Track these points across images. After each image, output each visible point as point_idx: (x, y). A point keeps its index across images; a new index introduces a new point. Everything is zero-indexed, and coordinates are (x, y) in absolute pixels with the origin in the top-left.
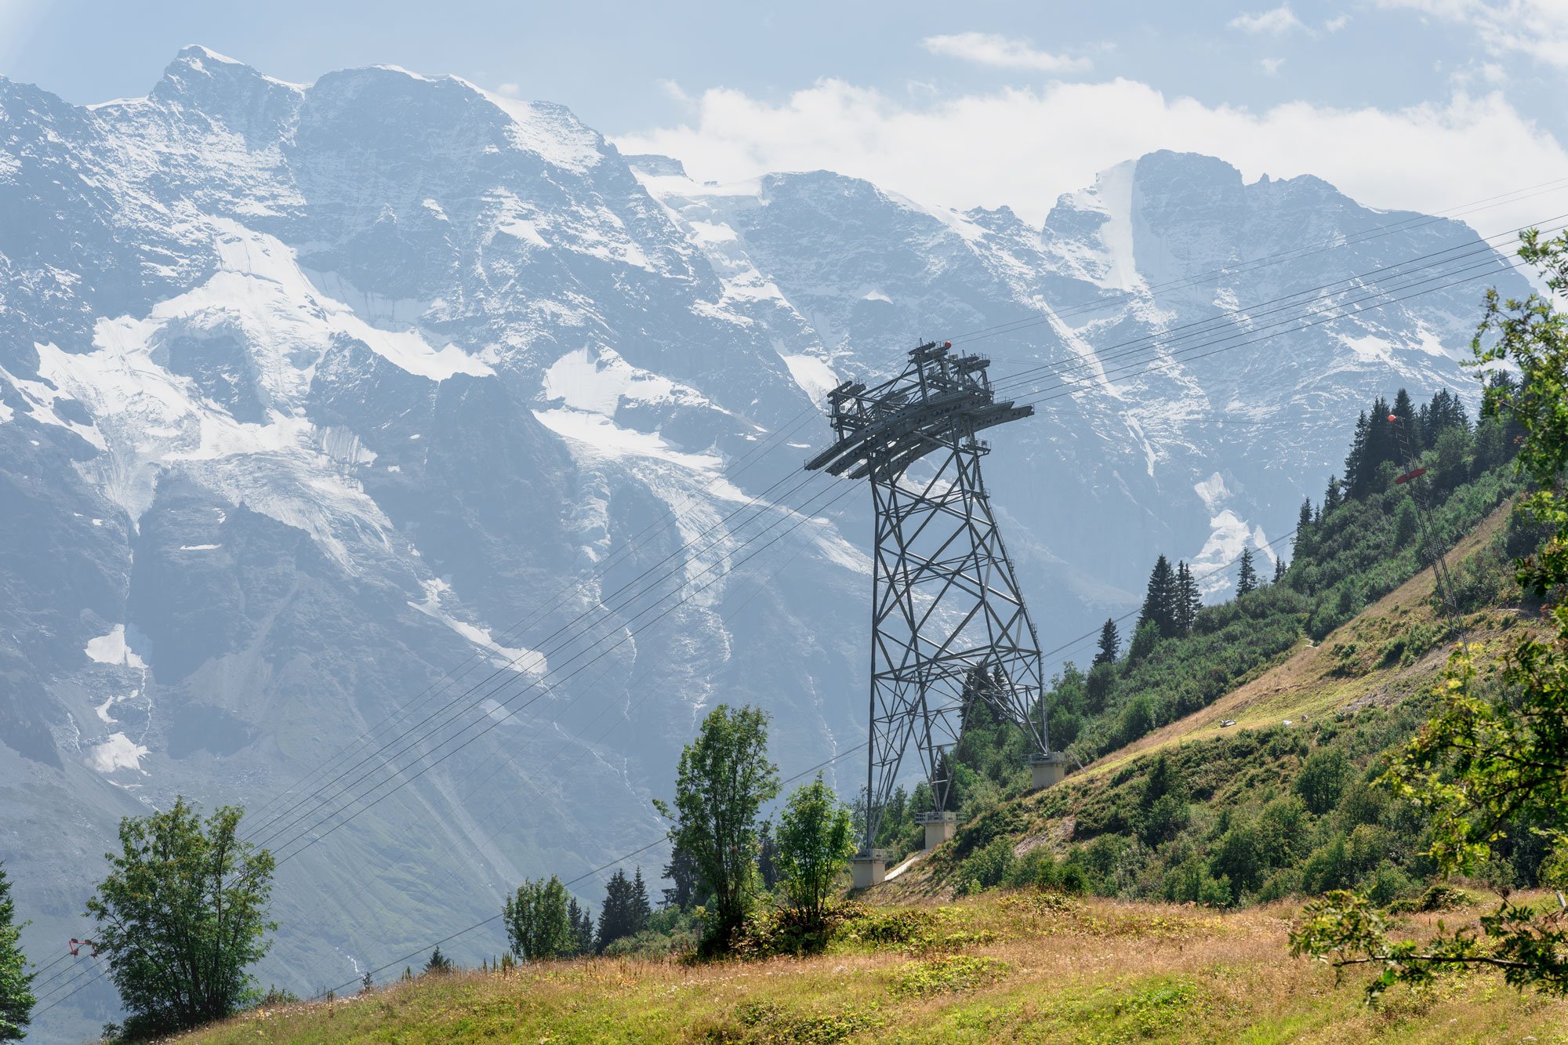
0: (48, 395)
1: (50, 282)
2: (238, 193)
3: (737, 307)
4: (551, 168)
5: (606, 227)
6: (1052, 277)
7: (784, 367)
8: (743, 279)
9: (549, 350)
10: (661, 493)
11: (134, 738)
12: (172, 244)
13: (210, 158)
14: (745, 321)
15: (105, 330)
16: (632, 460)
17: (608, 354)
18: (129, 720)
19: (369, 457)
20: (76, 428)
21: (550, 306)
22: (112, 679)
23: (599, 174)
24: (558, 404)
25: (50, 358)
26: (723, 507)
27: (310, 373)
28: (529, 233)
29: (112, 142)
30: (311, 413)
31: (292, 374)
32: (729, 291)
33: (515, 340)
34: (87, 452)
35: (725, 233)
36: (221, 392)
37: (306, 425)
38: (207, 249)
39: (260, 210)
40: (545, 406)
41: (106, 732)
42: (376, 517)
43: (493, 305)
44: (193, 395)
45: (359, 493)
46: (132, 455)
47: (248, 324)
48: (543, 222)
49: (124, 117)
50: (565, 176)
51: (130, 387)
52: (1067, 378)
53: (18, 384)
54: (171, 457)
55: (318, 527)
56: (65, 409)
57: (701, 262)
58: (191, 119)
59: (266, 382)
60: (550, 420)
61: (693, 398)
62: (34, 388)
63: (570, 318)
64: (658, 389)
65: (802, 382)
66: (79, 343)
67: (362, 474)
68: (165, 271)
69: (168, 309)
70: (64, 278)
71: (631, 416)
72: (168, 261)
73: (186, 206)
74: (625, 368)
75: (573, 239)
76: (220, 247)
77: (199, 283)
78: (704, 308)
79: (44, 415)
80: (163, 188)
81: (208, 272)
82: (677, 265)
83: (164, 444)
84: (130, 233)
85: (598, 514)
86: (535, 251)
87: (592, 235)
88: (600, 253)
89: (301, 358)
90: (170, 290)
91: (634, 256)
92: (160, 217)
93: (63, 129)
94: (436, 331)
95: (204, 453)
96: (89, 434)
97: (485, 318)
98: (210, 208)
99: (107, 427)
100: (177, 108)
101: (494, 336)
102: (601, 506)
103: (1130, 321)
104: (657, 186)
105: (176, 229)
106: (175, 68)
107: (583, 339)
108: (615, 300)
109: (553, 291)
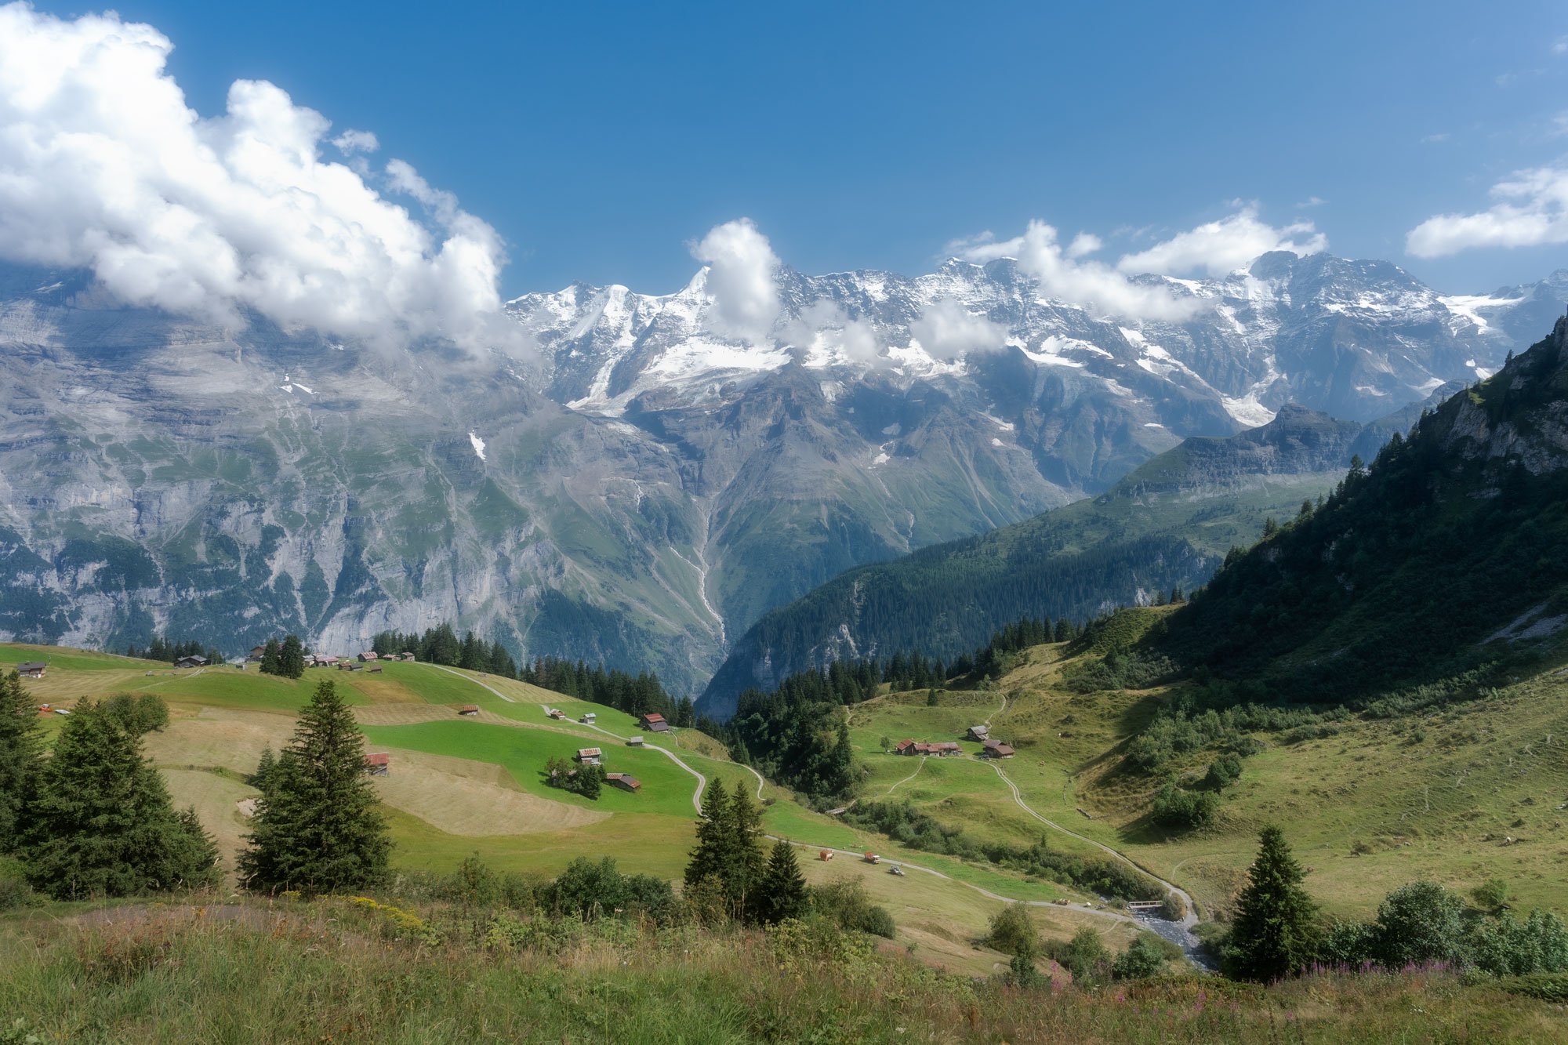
0: (889, 360)
3: (1111, 318)
6: (1225, 297)
7: (1121, 334)
9: (1043, 337)
10: (1062, 374)
15: (913, 342)
16: (1057, 365)
17: (1062, 336)
18: (888, 449)
20: (895, 369)
21: (1047, 323)
22: (887, 438)
24: (1040, 351)
25: (894, 350)
26: (1083, 378)
28: (1042, 302)
30: (967, 361)
33: (1034, 335)
34: (897, 376)
37: (964, 364)
40: (1036, 353)
41: (879, 453)
43: (1029, 324)
44: (934, 358)
46: (909, 375)
51: (915, 357)
52: (1222, 329)
54: (921, 375)
55: (956, 394)
56: (892, 363)
60: (1037, 357)
63: (1052, 326)
64: (1074, 343)
65: (1128, 339)
67: (975, 377)
74: (1066, 339)
75: (1056, 303)
78: (1097, 319)
85: (1041, 384)
86: (1044, 308)
87: (1063, 301)
88: (1065, 306)
93: (905, 285)
97: (1027, 329)
101: (1028, 334)
102: (1044, 381)
103: (1249, 309)
107: (1055, 332)
108: (1068, 320)
109: (1047, 318)
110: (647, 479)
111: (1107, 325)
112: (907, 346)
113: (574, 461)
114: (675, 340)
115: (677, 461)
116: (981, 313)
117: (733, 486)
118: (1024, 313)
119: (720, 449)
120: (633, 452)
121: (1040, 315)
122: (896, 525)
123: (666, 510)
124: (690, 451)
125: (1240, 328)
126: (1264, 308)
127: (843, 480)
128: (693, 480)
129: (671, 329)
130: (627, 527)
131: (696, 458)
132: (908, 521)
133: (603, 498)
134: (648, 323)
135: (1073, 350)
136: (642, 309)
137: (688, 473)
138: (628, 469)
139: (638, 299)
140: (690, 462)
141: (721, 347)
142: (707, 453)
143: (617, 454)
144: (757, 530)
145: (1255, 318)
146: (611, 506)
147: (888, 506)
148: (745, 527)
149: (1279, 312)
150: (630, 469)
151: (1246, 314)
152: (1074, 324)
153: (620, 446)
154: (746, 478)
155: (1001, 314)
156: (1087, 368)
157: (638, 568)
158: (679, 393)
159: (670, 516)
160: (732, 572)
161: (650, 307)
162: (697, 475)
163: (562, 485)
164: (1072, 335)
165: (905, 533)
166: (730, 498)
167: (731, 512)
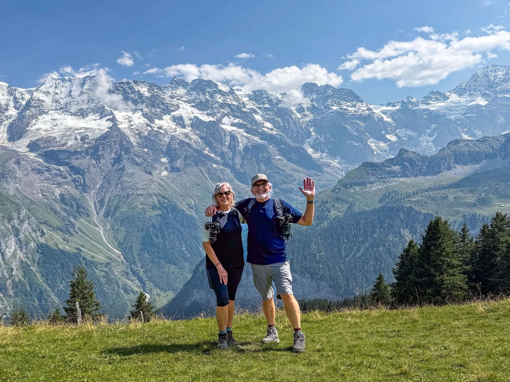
0: (156, 126)
1: (156, 111)
2: (182, 97)
3: (248, 109)
4: (223, 91)
5: (231, 99)
7: (254, 117)
8: (249, 105)
9: (223, 117)
10: (236, 135)
11: (166, 171)
12: (173, 105)
13: (178, 92)
14: (249, 111)
15: (164, 117)
16: (233, 131)
17: (231, 117)
18: (166, 169)
19: (199, 132)
20: (160, 130)
21: (223, 110)
22: (164, 163)
23: (230, 91)
24: (224, 124)
25: (157, 121)
26: (245, 137)
27: (191, 121)
28: (220, 100)
29: (164, 91)
30: (192, 127)
31: (189, 122)
32: (247, 107)
33: (218, 115)
34: (161, 133)
35: (247, 99)
36: (180, 124)
37: (191, 129)
38: (178, 105)
39: (185, 99)
40: (222, 124)
41: (163, 171)
42: (200, 140)
43: (215, 111)
44: (176, 125)
45: (197, 137)
46: (167, 134)
47: (183, 115)
48: (222, 99)
49: (166, 87)
50: (226, 93)
51: (167, 124)
52: (293, 116)
53: (152, 125)
54: (173, 134)
55: (192, 143)
56: (158, 128)
57: (243, 103)
58: (175, 87)
59: (186, 123)
60: (223, 126)
61: (241, 121)
62: (154, 125)
63: (226, 112)
64: (237, 121)
65: (256, 119)
66: (161, 119)
67: (198, 135)
68: (172, 108)
69: (172, 113)
70: (158, 110)
71: (233, 125)
72: (173, 107)
73: (175, 99)
74: (233, 118)
75: (226, 101)
76: (180, 105)
77: (177, 110)
78: (244, 109)
79: (156, 129)
80: (172, 97)
81: (178, 108)
82: (240, 104)
83: (172, 132)
84: (167, 103)
85: (228, 138)
86: (221, 103)
87: (229, 100)
88: (230, 103)
89: (190, 119)
90: (173, 111)
91: (234, 103)
92: (171, 101)
93: (157, 89)
94: (208, 115)
95: (177, 133)
96: (162, 131)
97: (214, 113)
98: (178, 100)
99: (164, 130)
100: (173, 85)
101: (216, 115)
102: (229, 137)
103: (301, 107)
104: (238, 93)
105: (174, 103)
106: (173, 80)
107: (227, 115)
108: (232, 109)
109: (223, 108)
110: (59, 185)
111: (248, 112)
112: (162, 119)
113: (18, 175)
114: (42, 112)
115: (71, 175)
116: (192, 104)
117: (102, 187)
118: (212, 105)
119: (92, 169)
120: (47, 171)
121: (220, 106)
122: (187, 204)
123: (74, 201)
124: (75, 170)
125: (299, 116)
126: (307, 107)
127: (158, 184)
128: (81, 185)
129: (39, 107)
130: (58, 209)
131: (80, 174)
132: (191, 202)
133: (40, 195)
134: (24, 103)
135: (238, 123)
136: (18, 95)
137: (77, 181)
138: (47, 179)
139: (15, 90)
140: (78, 176)
141: (70, 117)
142: (86, 170)
143: (39, 172)
144: (124, 209)
145: (304, 111)
146: (46, 199)
147: (180, 196)
148: (116, 208)
149: (313, 109)
150: (49, 179)
151: (300, 110)
152: (234, 111)
153: (39, 167)
154: (109, 184)
155: (201, 106)
156: (245, 132)
157: (72, 230)
158: (58, 140)
159: (77, 203)
160: (118, 230)
161: (22, 94)
162: (82, 182)
163: (17, 188)
164: (235, 117)
165: (192, 208)
166: (103, 193)
167: (106, 201)
